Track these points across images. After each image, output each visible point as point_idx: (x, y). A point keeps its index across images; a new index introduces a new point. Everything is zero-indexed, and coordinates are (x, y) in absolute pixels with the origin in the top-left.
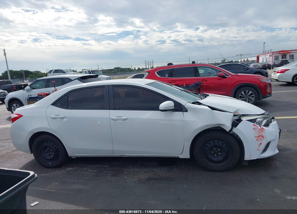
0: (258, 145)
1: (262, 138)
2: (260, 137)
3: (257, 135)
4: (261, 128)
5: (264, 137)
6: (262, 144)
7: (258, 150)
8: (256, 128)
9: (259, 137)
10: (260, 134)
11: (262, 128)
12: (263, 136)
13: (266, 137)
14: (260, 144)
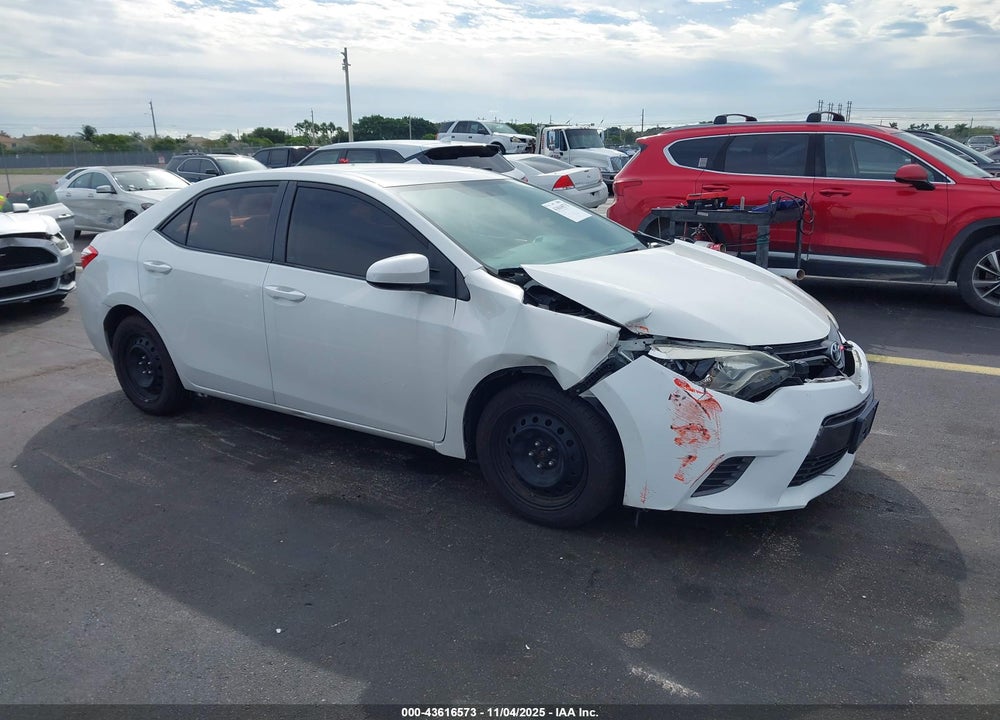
0: (681, 462)
1: (699, 435)
2: (693, 431)
3: (682, 423)
4: (706, 397)
5: (710, 433)
6: (695, 458)
7: (679, 477)
8: (682, 393)
9: (689, 433)
10: (695, 422)
11: (710, 400)
12: (704, 431)
13: (717, 434)
14: (690, 457)
